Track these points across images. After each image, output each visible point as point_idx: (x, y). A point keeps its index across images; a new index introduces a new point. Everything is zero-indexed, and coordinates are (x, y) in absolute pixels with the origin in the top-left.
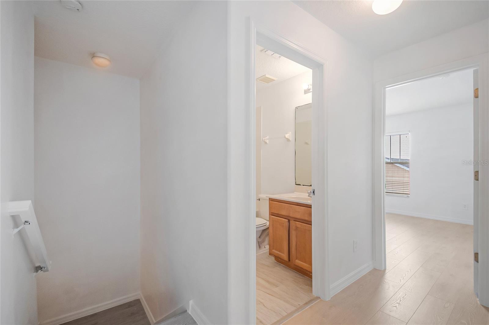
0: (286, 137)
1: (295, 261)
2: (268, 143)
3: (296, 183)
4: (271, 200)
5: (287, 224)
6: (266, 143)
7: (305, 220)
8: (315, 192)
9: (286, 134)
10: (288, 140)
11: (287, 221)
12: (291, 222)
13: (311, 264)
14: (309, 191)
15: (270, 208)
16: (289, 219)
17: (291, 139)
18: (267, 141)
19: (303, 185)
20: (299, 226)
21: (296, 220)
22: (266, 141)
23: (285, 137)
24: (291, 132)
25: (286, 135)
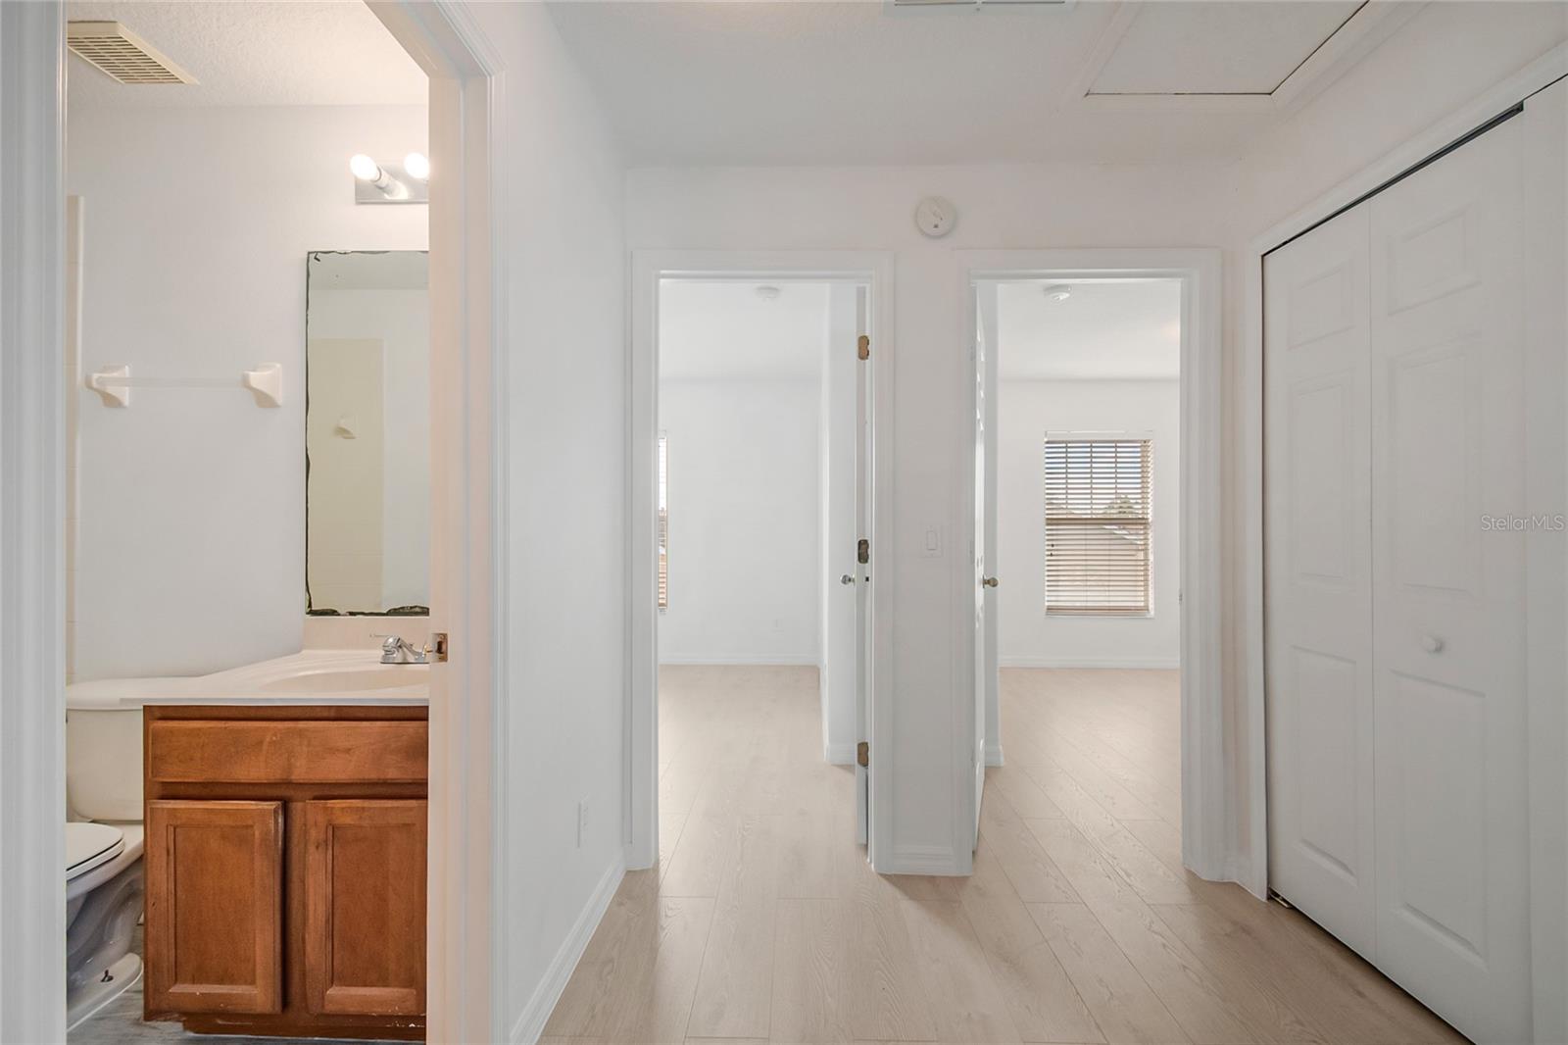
0: (254, 383)
1: (323, 994)
2: (126, 402)
3: (310, 606)
4: (158, 714)
5: (274, 825)
6: (111, 401)
7: (385, 783)
8: (451, 648)
9: (254, 370)
10: (264, 400)
11: (275, 811)
12: (297, 807)
13: (416, 980)
14: (391, 640)
15: (153, 760)
16: (283, 795)
17: (280, 398)
18: (125, 395)
19: (352, 614)
20: (347, 820)
21: (327, 791)
22: (111, 390)
23: (245, 383)
24: (278, 365)
25: (252, 373)
